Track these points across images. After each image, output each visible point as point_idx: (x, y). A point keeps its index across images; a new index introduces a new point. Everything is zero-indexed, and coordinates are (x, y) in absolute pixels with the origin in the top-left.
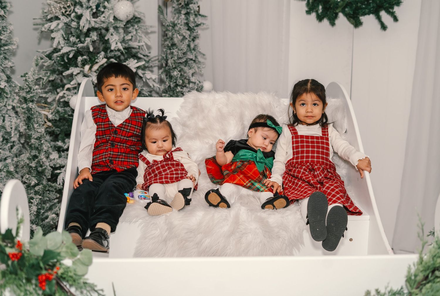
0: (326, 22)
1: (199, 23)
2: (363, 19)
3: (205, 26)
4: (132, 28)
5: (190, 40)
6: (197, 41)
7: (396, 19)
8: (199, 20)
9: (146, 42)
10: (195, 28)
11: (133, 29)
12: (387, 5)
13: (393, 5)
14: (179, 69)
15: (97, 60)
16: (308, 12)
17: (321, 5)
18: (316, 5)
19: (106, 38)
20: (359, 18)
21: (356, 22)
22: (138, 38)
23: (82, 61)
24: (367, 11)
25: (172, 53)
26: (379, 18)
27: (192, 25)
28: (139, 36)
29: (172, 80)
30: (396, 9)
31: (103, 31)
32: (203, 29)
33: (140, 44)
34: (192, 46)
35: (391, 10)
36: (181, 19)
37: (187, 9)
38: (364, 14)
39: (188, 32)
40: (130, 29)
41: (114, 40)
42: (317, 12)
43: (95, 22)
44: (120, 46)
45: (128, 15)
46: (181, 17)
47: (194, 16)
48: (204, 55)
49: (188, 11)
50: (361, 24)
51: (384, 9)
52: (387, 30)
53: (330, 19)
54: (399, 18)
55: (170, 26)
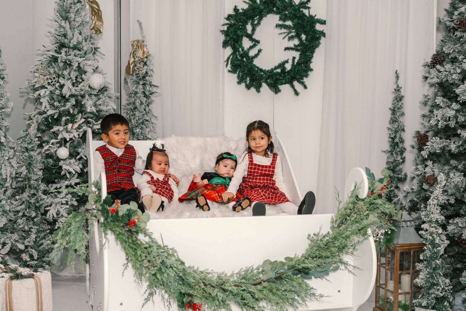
0: (253, 90)
1: (154, 92)
2: (281, 87)
3: (157, 94)
4: (102, 95)
5: (146, 105)
6: (151, 106)
7: (305, 87)
8: (153, 90)
9: (112, 106)
10: (150, 96)
11: (103, 96)
12: (299, 77)
13: (303, 76)
14: (140, 127)
15: (76, 120)
16: (239, 83)
17: (249, 77)
18: (245, 77)
19: (83, 103)
20: (278, 86)
21: (276, 90)
22: (106, 103)
23: (65, 120)
24: (284, 81)
25: (135, 115)
26: (293, 87)
27: (147, 93)
28: (107, 102)
29: (135, 136)
30: (305, 80)
31: (80, 98)
32: (156, 97)
33: (108, 108)
34: (147, 110)
35: (302, 81)
36: (139, 88)
37: (144, 80)
38: (282, 84)
39: (145, 99)
40: (100, 96)
41: (89, 104)
42: (246, 82)
43: (76, 90)
44: (94, 109)
45: (101, 85)
46: (139, 87)
47: (149, 86)
48: (156, 117)
49: (145, 82)
50: (280, 91)
51: (297, 80)
52: (300, 95)
53: (256, 88)
54: (308, 86)
55: (133, 93)
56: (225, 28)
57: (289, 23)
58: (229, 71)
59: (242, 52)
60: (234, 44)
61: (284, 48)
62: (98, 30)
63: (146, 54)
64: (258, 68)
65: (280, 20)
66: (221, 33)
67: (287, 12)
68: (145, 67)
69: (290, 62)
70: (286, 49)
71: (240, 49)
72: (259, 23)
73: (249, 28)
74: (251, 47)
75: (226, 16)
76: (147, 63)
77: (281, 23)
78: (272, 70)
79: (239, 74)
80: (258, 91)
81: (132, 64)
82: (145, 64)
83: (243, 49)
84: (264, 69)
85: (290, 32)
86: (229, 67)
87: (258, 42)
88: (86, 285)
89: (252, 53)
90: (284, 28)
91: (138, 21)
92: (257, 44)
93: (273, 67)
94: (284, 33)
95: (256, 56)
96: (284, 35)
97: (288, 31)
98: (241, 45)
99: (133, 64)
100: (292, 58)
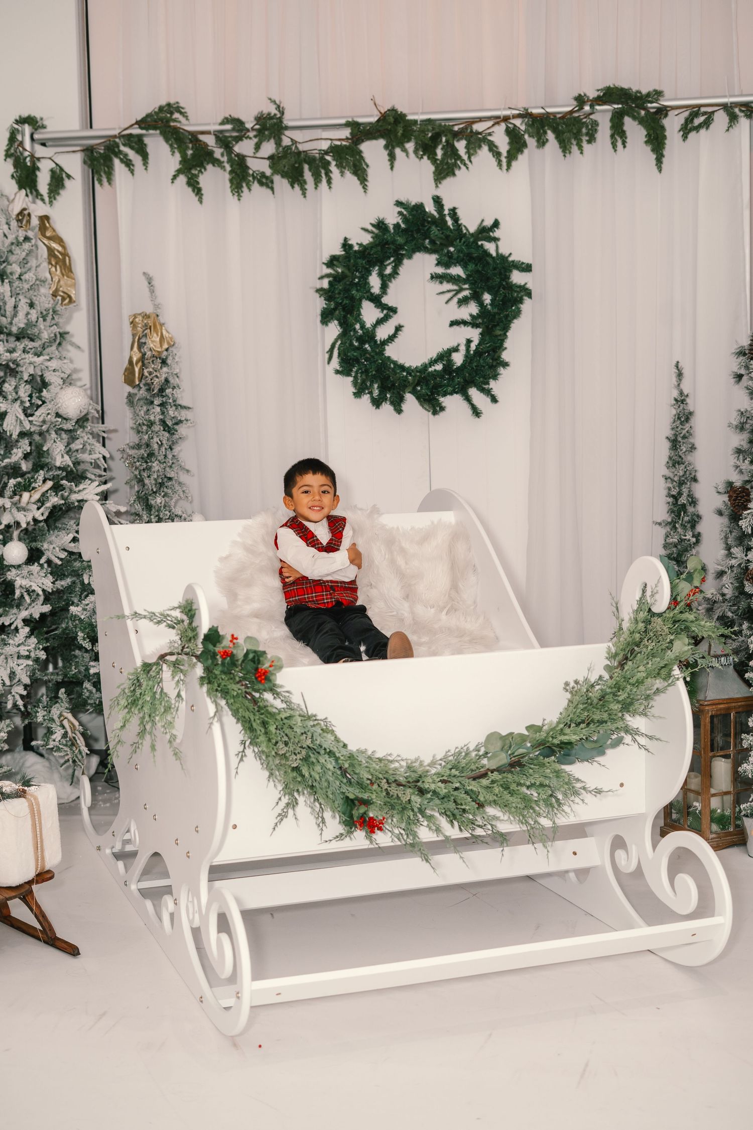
0: (387, 407)
1: (182, 419)
2: (446, 401)
3: (189, 424)
4: (81, 430)
5: (168, 447)
6: (177, 449)
7: (494, 400)
8: (183, 415)
9: (102, 452)
10: (176, 427)
11: (82, 432)
12: (481, 379)
13: (490, 378)
14: (163, 494)
15: (33, 485)
16: (358, 394)
17: (377, 382)
18: (369, 383)
19: (45, 449)
20: (438, 401)
21: (434, 407)
22: (88, 447)
23: (15, 486)
24: (450, 389)
25: (149, 469)
26: (468, 399)
27: (170, 423)
28: (89, 444)
29: (152, 512)
30: (492, 384)
31: (37, 438)
32: (189, 427)
33: (95, 456)
34: (170, 457)
35: (486, 387)
36: (154, 413)
37: (163, 397)
38: (445, 395)
39: (167, 434)
40: (78, 433)
41: (59, 450)
42: (371, 393)
43: (31, 422)
44: (68, 461)
45: (82, 410)
46: (153, 410)
47: (174, 408)
48: (188, 471)
49: (164, 399)
50: (442, 409)
51: (475, 386)
52: (483, 417)
53: (392, 403)
54: (499, 398)
55: (144, 424)
56: (325, 284)
57: (457, 271)
58: (337, 372)
59: (360, 332)
60: (345, 317)
61: (448, 323)
62: (66, 296)
63: (168, 343)
64: (395, 363)
65: (437, 265)
66: (318, 295)
67: (452, 249)
68: (165, 369)
69: (463, 348)
70: (453, 323)
71: (358, 326)
72: (395, 273)
73: (375, 282)
74: (380, 322)
75: (326, 258)
76: (169, 361)
77: (440, 270)
78: (425, 367)
79: (356, 378)
80: (399, 411)
81: (137, 363)
82: (164, 362)
83: (363, 327)
84: (407, 365)
85: (461, 290)
86: (335, 363)
87: (393, 310)
88: (82, 821)
89: (382, 333)
90: (448, 282)
91: (144, 273)
92: (391, 314)
93: (427, 362)
94: (449, 291)
95: (392, 338)
96: (449, 295)
97: (455, 287)
98: (358, 318)
99: (140, 364)
100: (465, 342)
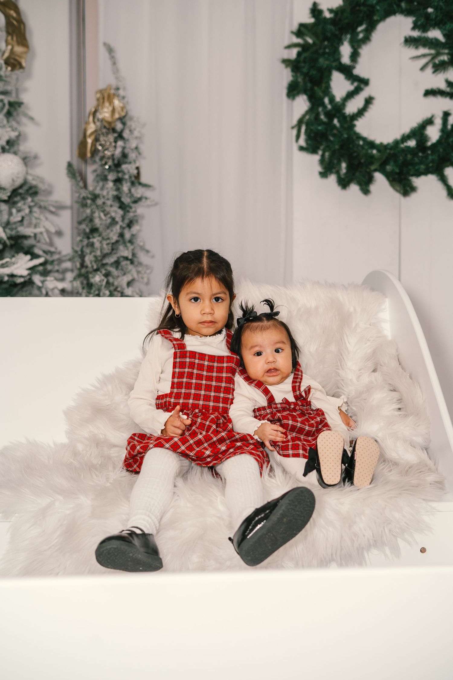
0: (354, 188)
1: (139, 196)
2: (418, 182)
3: (148, 202)
4: (23, 202)
5: (124, 226)
6: (135, 229)
8: (138, 192)
9: (47, 227)
10: (133, 205)
11: (24, 204)
14: (104, 272)
16: (324, 175)
17: (345, 162)
18: (335, 161)
20: (410, 181)
21: (404, 187)
22: (34, 221)
25: (92, 245)
26: (443, 179)
27: (126, 200)
28: (35, 218)
29: (92, 291)
32: (148, 206)
33: (38, 230)
34: (127, 236)
36: (107, 189)
37: (118, 172)
38: (418, 174)
39: (121, 212)
40: (19, 205)
44: (2, 234)
45: (15, 179)
46: (107, 186)
48: (148, 251)
49: (120, 175)
50: (413, 189)
51: (452, 165)
53: (360, 184)
55: (88, 198)
56: (293, 54)
57: (436, 34)
58: (301, 148)
59: (329, 107)
60: (312, 89)
61: (423, 92)
62: (15, 63)
63: (119, 113)
64: (364, 139)
65: (414, 28)
66: (283, 66)
67: (430, 10)
68: (120, 143)
69: (438, 122)
70: (429, 93)
71: (326, 100)
72: (367, 39)
73: (346, 50)
74: (350, 95)
75: (295, 27)
76: (126, 134)
77: (416, 34)
78: (397, 143)
79: (323, 156)
80: (366, 191)
81: (90, 136)
82: (120, 136)
83: (332, 99)
84: (378, 142)
85: (438, 54)
86: (302, 142)
87: (365, 82)
89: (351, 108)
90: (424, 46)
91: (106, 44)
92: (362, 86)
93: (398, 137)
94: (424, 56)
95: (361, 113)
96: (424, 61)
97: (433, 52)
98: (327, 91)
99: (93, 137)
100: (441, 115)
